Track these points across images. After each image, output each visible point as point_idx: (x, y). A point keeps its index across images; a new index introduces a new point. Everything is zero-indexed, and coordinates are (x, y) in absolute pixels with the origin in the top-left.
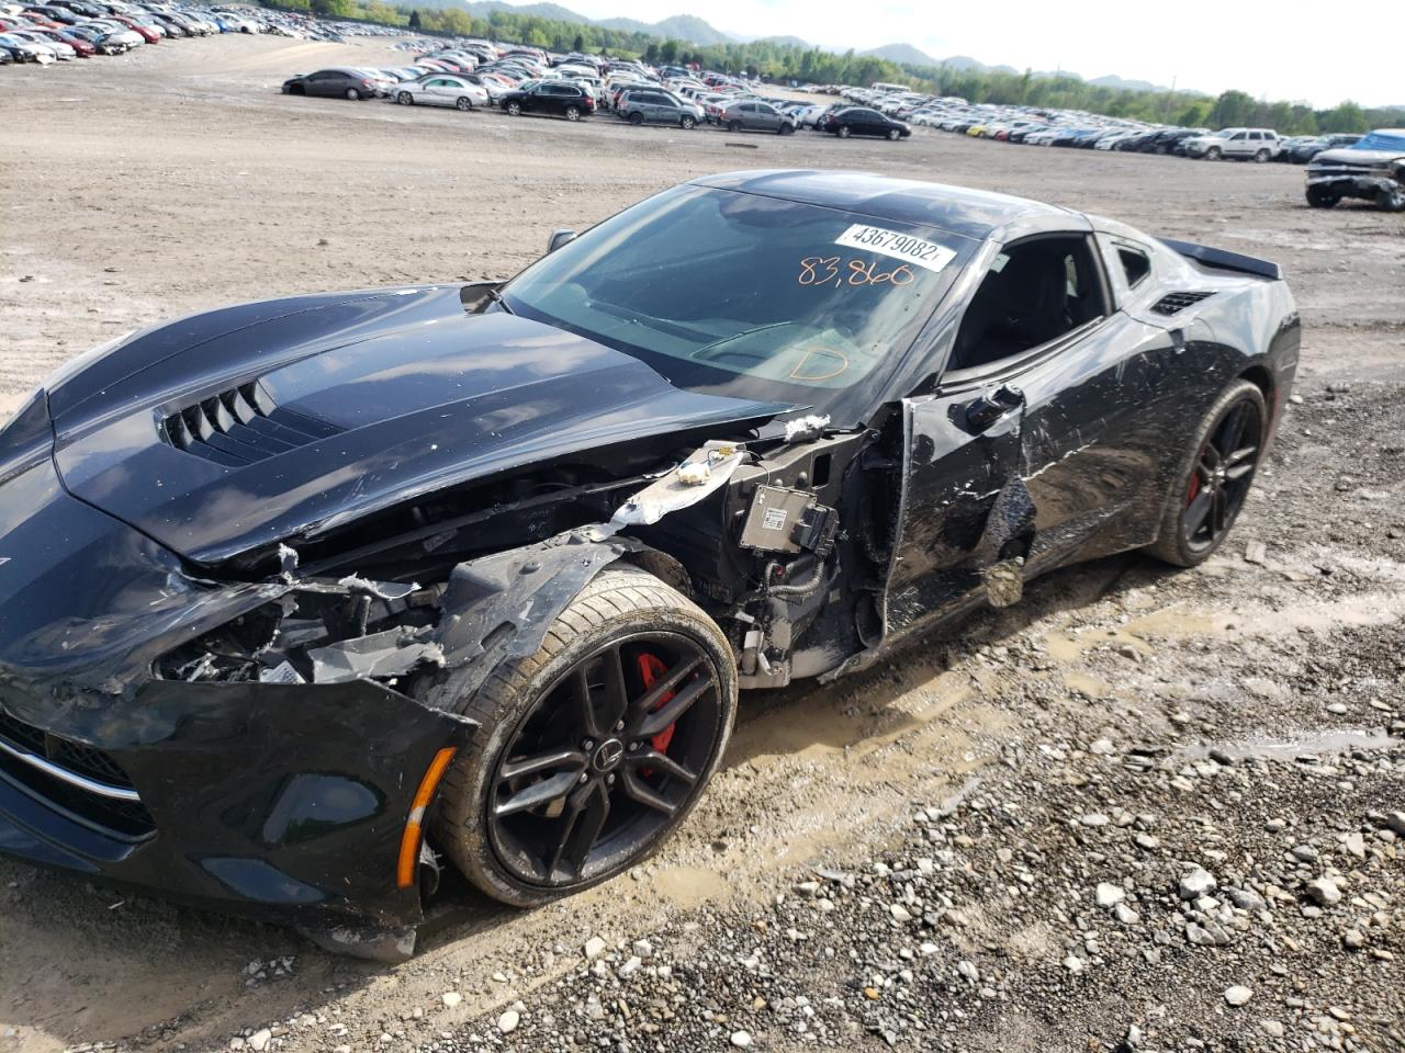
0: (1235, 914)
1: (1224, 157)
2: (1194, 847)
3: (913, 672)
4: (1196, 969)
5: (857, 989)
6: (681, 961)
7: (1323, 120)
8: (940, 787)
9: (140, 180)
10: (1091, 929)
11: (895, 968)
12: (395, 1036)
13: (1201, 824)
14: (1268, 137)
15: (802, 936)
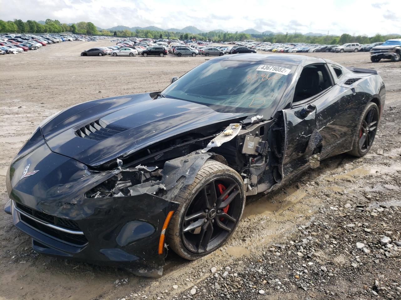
0: (398, 248)
1: (345, 52)
2: (382, 231)
3: (289, 190)
4: (390, 264)
5: (292, 276)
6: (240, 272)
7: (371, 40)
8: (304, 220)
9: (46, 81)
10: (357, 255)
11: (302, 269)
12: (161, 298)
13: (382, 225)
14: (357, 45)
15: (273, 263)
